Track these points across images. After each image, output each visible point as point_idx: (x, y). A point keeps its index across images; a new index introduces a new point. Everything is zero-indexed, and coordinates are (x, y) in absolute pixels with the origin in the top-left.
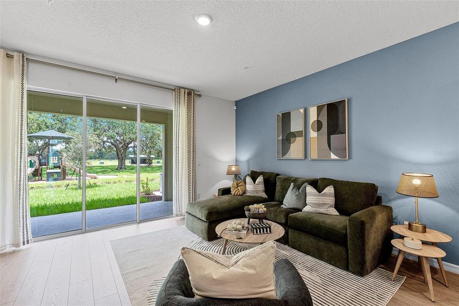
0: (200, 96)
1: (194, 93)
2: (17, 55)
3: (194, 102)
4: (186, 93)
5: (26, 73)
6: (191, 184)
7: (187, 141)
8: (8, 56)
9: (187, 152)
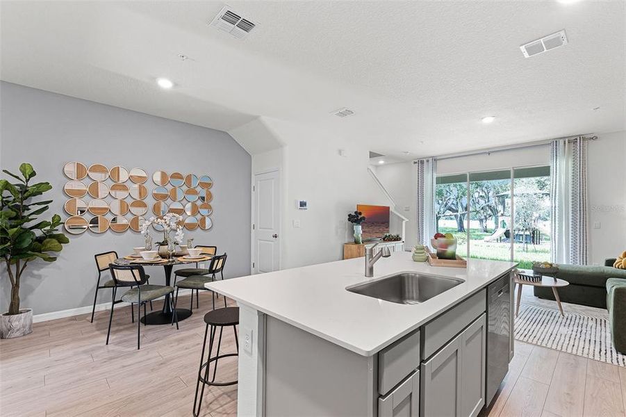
0: (594, 138)
1: (580, 139)
2: (430, 160)
3: (580, 150)
4: (567, 142)
5: (434, 169)
6: (578, 250)
7: (570, 198)
8: (428, 161)
9: (570, 212)
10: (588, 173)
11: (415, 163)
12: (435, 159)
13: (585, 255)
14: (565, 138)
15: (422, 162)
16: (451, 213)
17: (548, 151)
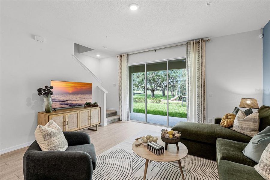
0: (209, 40)
1: (201, 41)
2: (125, 54)
3: (201, 48)
4: (194, 43)
5: (127, 60)
6: (201, 110)
7: (197, 78)
8: (124, 56)
9: (197, 87)
10: (205, 62)
11: (118, 57)
12: (128, 55)
13: (204, 114)
14: (193, 40)
15: (121, 56)
16: (160, 88)
17: (185, 48)
